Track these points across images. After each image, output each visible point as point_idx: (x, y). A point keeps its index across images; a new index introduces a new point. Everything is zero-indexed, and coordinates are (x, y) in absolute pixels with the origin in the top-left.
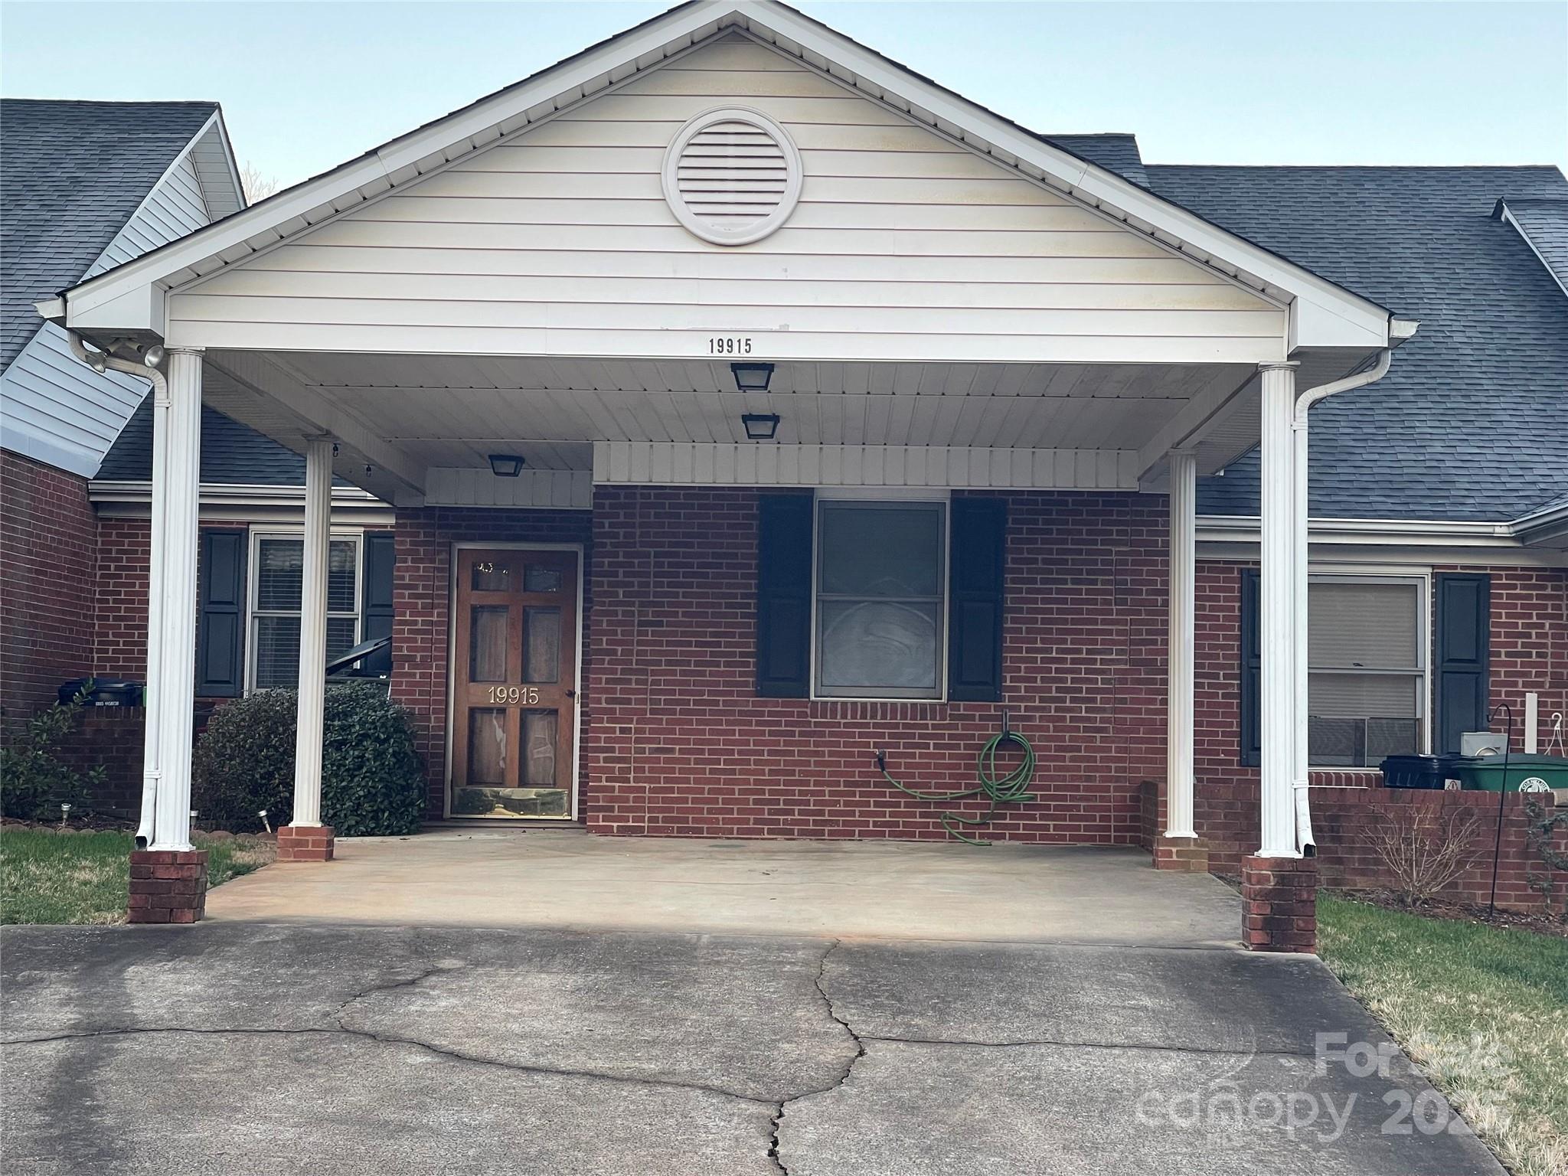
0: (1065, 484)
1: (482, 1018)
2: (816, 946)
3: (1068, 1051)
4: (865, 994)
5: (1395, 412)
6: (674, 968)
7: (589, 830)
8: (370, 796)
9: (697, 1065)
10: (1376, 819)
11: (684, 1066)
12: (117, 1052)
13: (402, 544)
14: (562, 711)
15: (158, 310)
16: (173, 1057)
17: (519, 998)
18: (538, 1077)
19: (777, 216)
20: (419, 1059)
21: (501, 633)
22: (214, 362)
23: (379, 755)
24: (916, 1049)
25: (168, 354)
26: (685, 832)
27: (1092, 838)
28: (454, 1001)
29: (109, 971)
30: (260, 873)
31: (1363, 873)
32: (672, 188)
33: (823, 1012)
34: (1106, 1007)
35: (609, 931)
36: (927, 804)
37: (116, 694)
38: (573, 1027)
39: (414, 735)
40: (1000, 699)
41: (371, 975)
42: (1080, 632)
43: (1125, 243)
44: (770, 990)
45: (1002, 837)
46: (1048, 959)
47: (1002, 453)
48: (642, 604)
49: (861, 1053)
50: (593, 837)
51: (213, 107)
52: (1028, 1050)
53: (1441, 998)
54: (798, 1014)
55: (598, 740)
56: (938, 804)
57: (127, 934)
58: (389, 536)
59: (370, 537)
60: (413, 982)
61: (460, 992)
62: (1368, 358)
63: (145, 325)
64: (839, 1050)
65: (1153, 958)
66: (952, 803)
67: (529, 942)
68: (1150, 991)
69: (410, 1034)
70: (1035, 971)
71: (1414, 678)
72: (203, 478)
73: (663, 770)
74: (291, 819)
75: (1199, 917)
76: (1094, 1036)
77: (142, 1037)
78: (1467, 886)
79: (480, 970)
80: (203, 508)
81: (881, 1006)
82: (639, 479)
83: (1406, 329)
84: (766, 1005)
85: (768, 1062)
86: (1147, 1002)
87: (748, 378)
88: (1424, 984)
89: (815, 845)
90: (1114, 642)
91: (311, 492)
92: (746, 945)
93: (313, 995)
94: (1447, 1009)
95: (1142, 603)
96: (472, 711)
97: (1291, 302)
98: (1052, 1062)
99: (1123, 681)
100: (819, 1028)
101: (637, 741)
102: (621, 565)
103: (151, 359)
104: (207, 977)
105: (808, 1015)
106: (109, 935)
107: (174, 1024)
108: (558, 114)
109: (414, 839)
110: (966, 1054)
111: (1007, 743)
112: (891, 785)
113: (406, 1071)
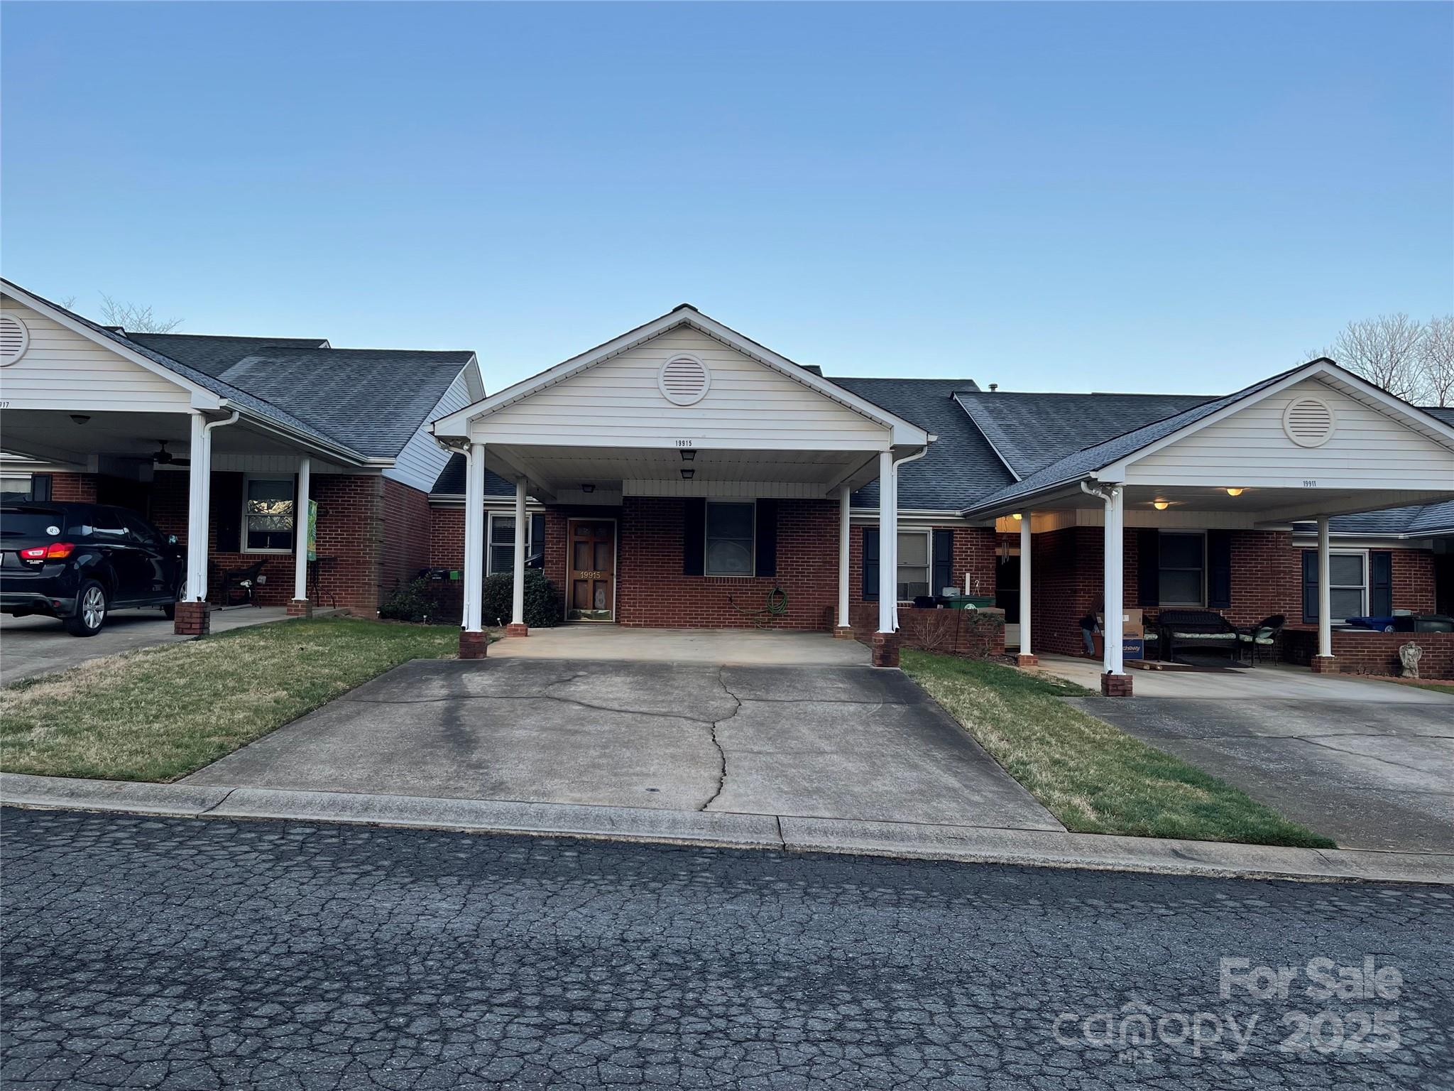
0: (799, 496)
1: (598, 692)
2: (717, 667)
3: (815, 703)
4: (736, 684)
5: (918, 470)
6: (666, 675)
7: (622, 625)
8: (539, 613)
9: (681, 709)
10: (913, 620)
11: (676, 710)
12: (465, 705)
13: (548, 518)
14: (609, 581)
15: (468, 430)
16: (487, 706)
17: (611, 685)
18: (623, 714)
19: (701, 395)
20: (578, 707)
21: (585, 552)
22: (489, 449)
23: (542, 597)
24: (760, 703)
25: (472, 445)
26: (657, 626)
27: (809, 628)
28: (586, 687)
29: (457, 675)
30: (502, 641)
31: (909, 639)
32: (661, 384)
33: (723, 690)
34: (827, 687)
35: (639, 661)
36: (748, 615)
37: (440, 574)
38: (632, 696)
39: (555, 590)
40: (775, 576)
41: (553, 677)
42: (804, 551)
43: (831, 405)
44: (703, 682)
45: (775, 627)
46: (803, 670)
47: (776, 484)
48: (642, 541)
49: (740, 705)
50: (623, 628)
51: (472, 353)
52: (801, 703)
53: (946, 683)
54: (714, 691)
55: (624, 591)
56: (752, 615)
57: (460, 662)
58: (544, 515)
59: (534, 515)
60: (569, 680)
61: (588, 683)
62: (919, 449)
63: (464, 434)
64: (731, 704)
65: (840, 670)
66: (757, 615)
67: (610, 666)
68: (842, 682)
69: (572, 698)
70: (799, 675)
71: (926, 568)
72: (485, 493)
73: (649, 603)
74: (512, 621)
75: (854, 655)
76: (824, 698)
77: (473, 699)
78: (946, 644)
79: (594, 676)
80: (485, 505)
81: (745, 688)
82: (640, 494)
83: (933, 438)
84: (702, 688)
85: (706, 708)
86: (841, 685)
87: (687, 456)
88: (939, 678)
89: (706, 630)
90: (817, 555)
91: (518, 499)
92: (691, 666)
93: (534, 684)
94: (948, 686)
95: (827, 540)
96: (575, 581)
97: (891, 428)
98: (810, 707)
99: (819, 569)
100: (723, 696)
101: (640, 592)
102: (633, 526)
103: (466, 447)
104: (493, 678)
105: (718, 691)
106: (452, 663)
107: (484, 695)
108: (618, 355)
109: (556, 629)
110: (779, 704)
111: (778, 592)
112: (734, 608)
113: (574, 712)
